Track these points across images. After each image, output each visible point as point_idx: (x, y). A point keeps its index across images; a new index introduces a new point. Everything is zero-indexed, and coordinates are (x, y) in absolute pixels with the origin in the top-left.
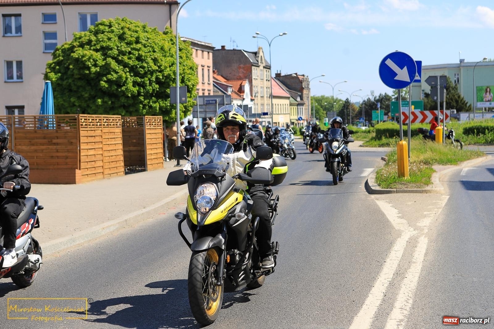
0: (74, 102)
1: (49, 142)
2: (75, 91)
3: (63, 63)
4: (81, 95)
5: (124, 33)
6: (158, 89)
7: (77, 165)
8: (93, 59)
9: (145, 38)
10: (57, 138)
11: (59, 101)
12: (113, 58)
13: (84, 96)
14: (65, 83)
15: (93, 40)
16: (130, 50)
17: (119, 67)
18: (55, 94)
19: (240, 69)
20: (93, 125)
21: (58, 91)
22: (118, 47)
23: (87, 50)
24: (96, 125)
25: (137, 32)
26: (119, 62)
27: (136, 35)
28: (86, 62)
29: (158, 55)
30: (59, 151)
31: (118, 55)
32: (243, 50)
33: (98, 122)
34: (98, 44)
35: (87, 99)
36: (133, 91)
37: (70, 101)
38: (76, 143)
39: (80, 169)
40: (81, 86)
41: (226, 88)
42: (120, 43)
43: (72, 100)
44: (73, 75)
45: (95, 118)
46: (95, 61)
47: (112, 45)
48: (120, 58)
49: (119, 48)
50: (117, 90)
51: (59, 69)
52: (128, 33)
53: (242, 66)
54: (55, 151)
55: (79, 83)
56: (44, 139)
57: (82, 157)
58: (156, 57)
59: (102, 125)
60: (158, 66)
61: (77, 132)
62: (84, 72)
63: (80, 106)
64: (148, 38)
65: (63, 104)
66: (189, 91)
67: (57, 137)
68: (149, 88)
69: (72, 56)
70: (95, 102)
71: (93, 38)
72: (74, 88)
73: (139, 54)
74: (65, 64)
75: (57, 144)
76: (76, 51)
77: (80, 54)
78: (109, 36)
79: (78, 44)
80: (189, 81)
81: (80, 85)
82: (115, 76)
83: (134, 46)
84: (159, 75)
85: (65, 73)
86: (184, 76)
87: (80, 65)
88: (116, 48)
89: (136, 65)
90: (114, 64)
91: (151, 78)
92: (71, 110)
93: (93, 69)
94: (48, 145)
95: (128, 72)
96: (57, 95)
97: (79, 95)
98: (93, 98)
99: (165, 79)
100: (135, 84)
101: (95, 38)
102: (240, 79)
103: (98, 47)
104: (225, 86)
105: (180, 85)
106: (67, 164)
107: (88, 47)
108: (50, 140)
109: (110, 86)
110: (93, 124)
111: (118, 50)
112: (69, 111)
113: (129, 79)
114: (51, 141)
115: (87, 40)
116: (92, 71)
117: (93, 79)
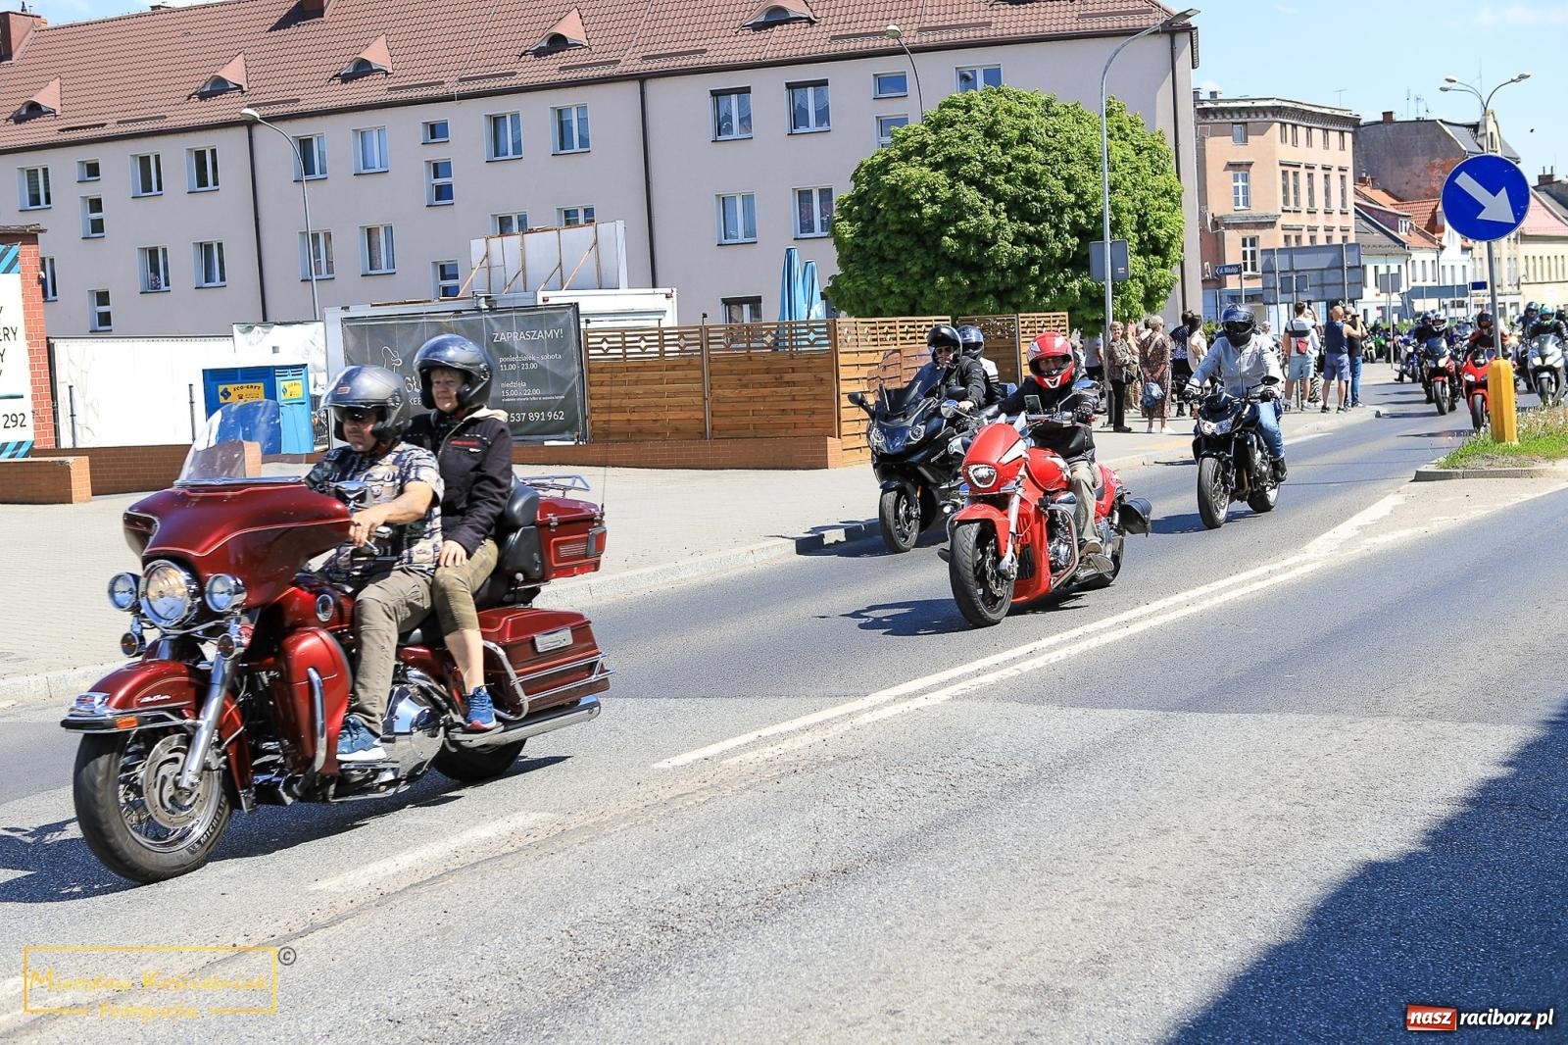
0: (891, 284)
1: (776, 379)
2: (892, 261)
3: (867, 198)
4: (905, 269)
5: (996, 122)
6: (1075, 249)
7: (832, 427)
8: (926, 187)
9: (1047, 131)
10: (793, 370)
11: (858, 284)
12: (971, 182)
13: (910, 272)
14: (869, 242)
15: (930, 142)
16: (1010, 160)
17: (982, 201)
18: (850, 269)
19: (1432, 171)
20: (874, 340)
21: (855, 261)
22: (984, 155)
23: (914, 166)
24: (881, 339)
25: (1027, 117)
26: (986, 190)
27: (1022, 123)
28: (912, 193)
29: (1078, 169)
30: (796, 398)
31: (984, 175)
32: (1441, 121)
33: (887, 333)
34: (939, 152)
35: (917, 277)
36: (1014, 256)
37: (882, 284)
38: (831, 380)
39: (839, 437)
40: (903, 249)
41: (1393, 220)
42: (989, 146)
43: (886, 280)
44: (886, 224)
45: (878, 325)
46: (932, 189)
47: (970, 151)
48: (988, 181)
49: (985, 158)
50: (980, 253)
51: (859, 212)
52: (1009, 120)
53: (1438, 161)
54: (789, 398)
55: (900, 243)
56: (768, 373)
57: (842, 410)
58: (1073, 173)
59: (898, 339)
60: (1076, 194)
61: (832, 358)
62: (907, 216)
63: (902, 293)
64: (1055, 129)
65: (866, 290)
66: (1156, 251)
67: (792, 368)
68: (1057, 247)
69: (883, 181)
70: (933, 283)
71: (930, 138)
72: (889, 254)
73: (1028, 170)
74: (872, 200)
75: (794, 383)
76: (892, 169)
77: (899, 175)
78: (963, 131)
79: (899, 153)
80: (1160, 227)
81: (901, 245)
82: (974, 221)
83: (1020, 150)
84: (1078, 215)
85: (873, 219)
86: (1145, 214)
87: (900, 202)
88: (979, 158)
89: (1025, 195)
90: (971, 195)
91: (1062, 223)
92: (885, 302)
93: (928, 210)
94: (775, 387)
95: (1004, 211)
96: (854, 272)
97: (902, 269)
98: (930, 274)
99: (1095, 225)
100: (1020, 238)
101: (934, 137)
102: (1434, 197)
103: (939, 158)
104: (1390, 217)
105: (1134, 237)
106: (813, 426)
107: (919, 158)
108: (778, 376)
109: (965, 246)
110: (875, 337)
111: (982, 162)
112: (881, 306)
113: (1008, 228)
114: (781, 377)
115: (917, 143)
116: (926, 213)
117: (928, 232)
